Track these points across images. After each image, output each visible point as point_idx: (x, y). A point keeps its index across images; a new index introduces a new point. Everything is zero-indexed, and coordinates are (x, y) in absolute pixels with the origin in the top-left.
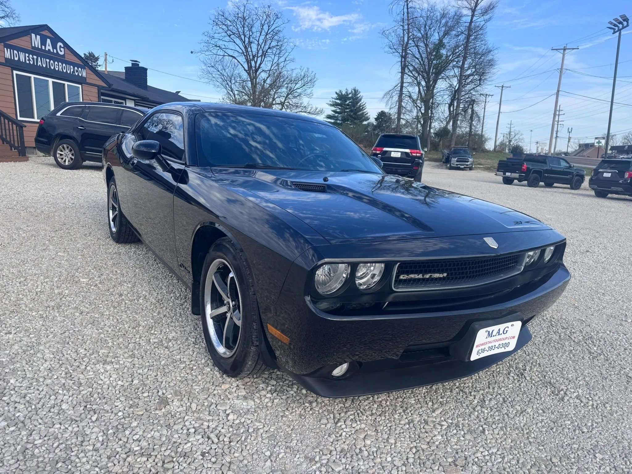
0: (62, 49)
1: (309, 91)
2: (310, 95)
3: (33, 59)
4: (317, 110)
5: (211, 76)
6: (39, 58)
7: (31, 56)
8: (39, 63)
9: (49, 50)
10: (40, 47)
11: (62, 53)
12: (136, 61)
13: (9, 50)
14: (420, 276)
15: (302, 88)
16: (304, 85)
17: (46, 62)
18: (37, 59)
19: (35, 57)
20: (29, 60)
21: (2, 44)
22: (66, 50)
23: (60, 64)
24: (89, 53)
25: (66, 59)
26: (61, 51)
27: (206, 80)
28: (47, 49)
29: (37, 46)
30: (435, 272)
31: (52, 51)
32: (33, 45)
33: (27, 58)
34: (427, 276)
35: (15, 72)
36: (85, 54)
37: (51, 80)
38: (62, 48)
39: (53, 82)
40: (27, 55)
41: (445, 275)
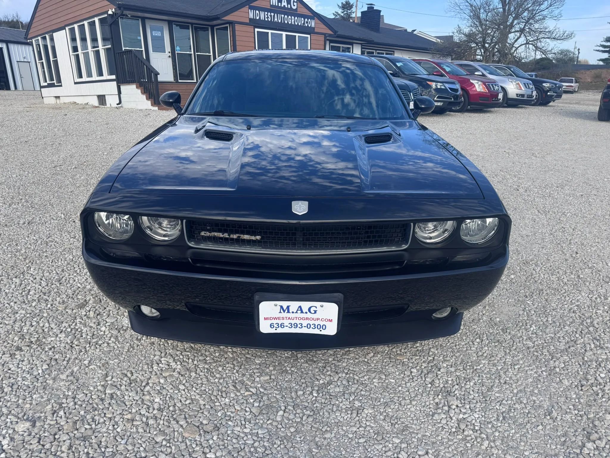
0: (295, 4)
1: (556, 12)
2: (557, 18)
3: (271, 16)
4: (565, 35)
5: (458, 8)
6: (276, 14)
7: (269, 14)
8: (276, 19)
9: (284, 6)
10: (277, 5)
11: (294, 8)
12: (372, 4)
13: (252, 11)
14: (226, 235)
15: (547, 10)
16: (551, 6)
17: (281, 17)
18: (274, 16)
19: (272, 14)
20: (268, 18)
21: (248, 6)
22: (299, 3)
23: (293, 17)
24: (346, 2)
25: (298, 13)
26: (294, 6)
27: (453, 14)
28: (282, 6)
29: (274, 4)
30: (243, 233)
31: (286, 6)
32: (272, 4)
33: (266, 16)
34: (235, 236)
35: (256, 30)
36: (342, 3)
37: (284, 34)
38: (295, 2)
39: (286, 35)
40: (266, 13)
41: (258, 237)
